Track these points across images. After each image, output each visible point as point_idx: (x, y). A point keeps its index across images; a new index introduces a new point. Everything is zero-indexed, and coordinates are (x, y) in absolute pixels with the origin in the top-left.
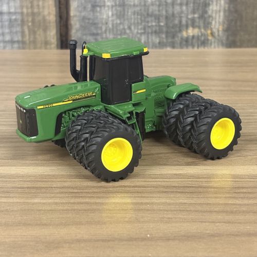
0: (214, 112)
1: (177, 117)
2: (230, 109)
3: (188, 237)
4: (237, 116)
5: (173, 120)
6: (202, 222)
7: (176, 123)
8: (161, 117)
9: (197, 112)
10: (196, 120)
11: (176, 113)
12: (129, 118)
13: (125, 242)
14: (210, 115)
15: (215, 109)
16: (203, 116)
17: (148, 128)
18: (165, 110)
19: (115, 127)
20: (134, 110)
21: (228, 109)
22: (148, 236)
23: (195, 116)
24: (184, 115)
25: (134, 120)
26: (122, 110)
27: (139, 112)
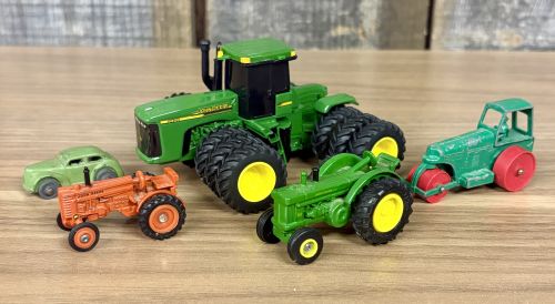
0: (375, 130)
1: (329, 135)
2: (393, 126)
3: (345, 292)
5: (323, 139)
7: (327, 142)
8: (310, 133)
9: (353, 130)
10: (352, 139)
11: (327, 129)
12: (272, 136)
14: (370, 134)
15: (375, 126)
16: (360, 134)
17: (294, 146)
18: (315, 126)
19: (255, 149)
20: (278, 126)
22: (295, 289)
23: (351, 134)
24: (337, 133)
25: (278, 139)
26: (263, 126)
27: (284, 128)
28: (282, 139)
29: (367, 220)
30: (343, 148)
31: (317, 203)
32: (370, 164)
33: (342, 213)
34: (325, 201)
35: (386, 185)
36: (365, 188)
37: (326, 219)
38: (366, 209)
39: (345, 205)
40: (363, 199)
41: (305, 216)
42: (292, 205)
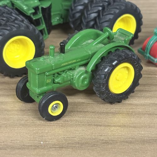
0: (117, 8)
1: (82, 12)
2: (132, 5)
4: (139, 12)
5: (78, 15)
6: (97, 125)
7: (80, 17)
8: (68, 10)
9: (100, 8)
10: (99, 16)
11: (80, 8)
12: (34, 14)
13: (17, 151)
14: (112, 12)
15: (118, 5)
16: (105, 12)
17: (55, 21)
18: (71, 4)
19: (16, 25)
20: (39, 5)
21: (130, 6)
22: (42, 143)
23: (98, 12)
24: (88, 11)
25: (40, 15)
26: (27, 5)
27: (45, 6)
28: (44, 16)
29: (103, 84)
30: (92, 23)
31: (63, 71)
32: (108, 38)
33: (84, 79)
34: (71, 69)
35: (120, 56)
36: (103, 58)
37: (71, 84)
38: (103, 76)
39: (86, 72)
40: (101, 68)
41: (54, 82)
42: (42, 73)
